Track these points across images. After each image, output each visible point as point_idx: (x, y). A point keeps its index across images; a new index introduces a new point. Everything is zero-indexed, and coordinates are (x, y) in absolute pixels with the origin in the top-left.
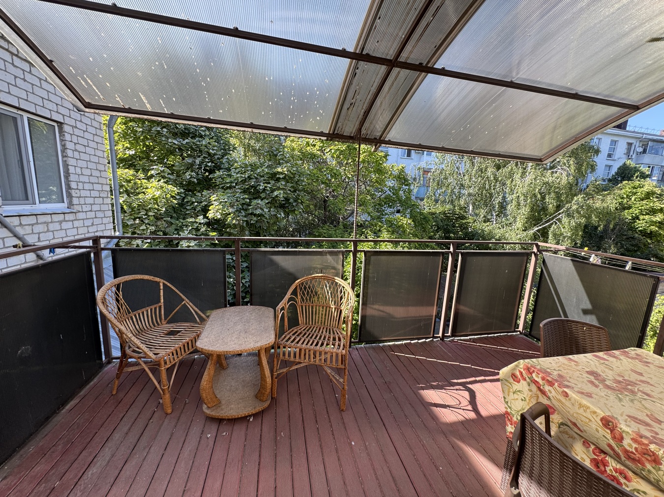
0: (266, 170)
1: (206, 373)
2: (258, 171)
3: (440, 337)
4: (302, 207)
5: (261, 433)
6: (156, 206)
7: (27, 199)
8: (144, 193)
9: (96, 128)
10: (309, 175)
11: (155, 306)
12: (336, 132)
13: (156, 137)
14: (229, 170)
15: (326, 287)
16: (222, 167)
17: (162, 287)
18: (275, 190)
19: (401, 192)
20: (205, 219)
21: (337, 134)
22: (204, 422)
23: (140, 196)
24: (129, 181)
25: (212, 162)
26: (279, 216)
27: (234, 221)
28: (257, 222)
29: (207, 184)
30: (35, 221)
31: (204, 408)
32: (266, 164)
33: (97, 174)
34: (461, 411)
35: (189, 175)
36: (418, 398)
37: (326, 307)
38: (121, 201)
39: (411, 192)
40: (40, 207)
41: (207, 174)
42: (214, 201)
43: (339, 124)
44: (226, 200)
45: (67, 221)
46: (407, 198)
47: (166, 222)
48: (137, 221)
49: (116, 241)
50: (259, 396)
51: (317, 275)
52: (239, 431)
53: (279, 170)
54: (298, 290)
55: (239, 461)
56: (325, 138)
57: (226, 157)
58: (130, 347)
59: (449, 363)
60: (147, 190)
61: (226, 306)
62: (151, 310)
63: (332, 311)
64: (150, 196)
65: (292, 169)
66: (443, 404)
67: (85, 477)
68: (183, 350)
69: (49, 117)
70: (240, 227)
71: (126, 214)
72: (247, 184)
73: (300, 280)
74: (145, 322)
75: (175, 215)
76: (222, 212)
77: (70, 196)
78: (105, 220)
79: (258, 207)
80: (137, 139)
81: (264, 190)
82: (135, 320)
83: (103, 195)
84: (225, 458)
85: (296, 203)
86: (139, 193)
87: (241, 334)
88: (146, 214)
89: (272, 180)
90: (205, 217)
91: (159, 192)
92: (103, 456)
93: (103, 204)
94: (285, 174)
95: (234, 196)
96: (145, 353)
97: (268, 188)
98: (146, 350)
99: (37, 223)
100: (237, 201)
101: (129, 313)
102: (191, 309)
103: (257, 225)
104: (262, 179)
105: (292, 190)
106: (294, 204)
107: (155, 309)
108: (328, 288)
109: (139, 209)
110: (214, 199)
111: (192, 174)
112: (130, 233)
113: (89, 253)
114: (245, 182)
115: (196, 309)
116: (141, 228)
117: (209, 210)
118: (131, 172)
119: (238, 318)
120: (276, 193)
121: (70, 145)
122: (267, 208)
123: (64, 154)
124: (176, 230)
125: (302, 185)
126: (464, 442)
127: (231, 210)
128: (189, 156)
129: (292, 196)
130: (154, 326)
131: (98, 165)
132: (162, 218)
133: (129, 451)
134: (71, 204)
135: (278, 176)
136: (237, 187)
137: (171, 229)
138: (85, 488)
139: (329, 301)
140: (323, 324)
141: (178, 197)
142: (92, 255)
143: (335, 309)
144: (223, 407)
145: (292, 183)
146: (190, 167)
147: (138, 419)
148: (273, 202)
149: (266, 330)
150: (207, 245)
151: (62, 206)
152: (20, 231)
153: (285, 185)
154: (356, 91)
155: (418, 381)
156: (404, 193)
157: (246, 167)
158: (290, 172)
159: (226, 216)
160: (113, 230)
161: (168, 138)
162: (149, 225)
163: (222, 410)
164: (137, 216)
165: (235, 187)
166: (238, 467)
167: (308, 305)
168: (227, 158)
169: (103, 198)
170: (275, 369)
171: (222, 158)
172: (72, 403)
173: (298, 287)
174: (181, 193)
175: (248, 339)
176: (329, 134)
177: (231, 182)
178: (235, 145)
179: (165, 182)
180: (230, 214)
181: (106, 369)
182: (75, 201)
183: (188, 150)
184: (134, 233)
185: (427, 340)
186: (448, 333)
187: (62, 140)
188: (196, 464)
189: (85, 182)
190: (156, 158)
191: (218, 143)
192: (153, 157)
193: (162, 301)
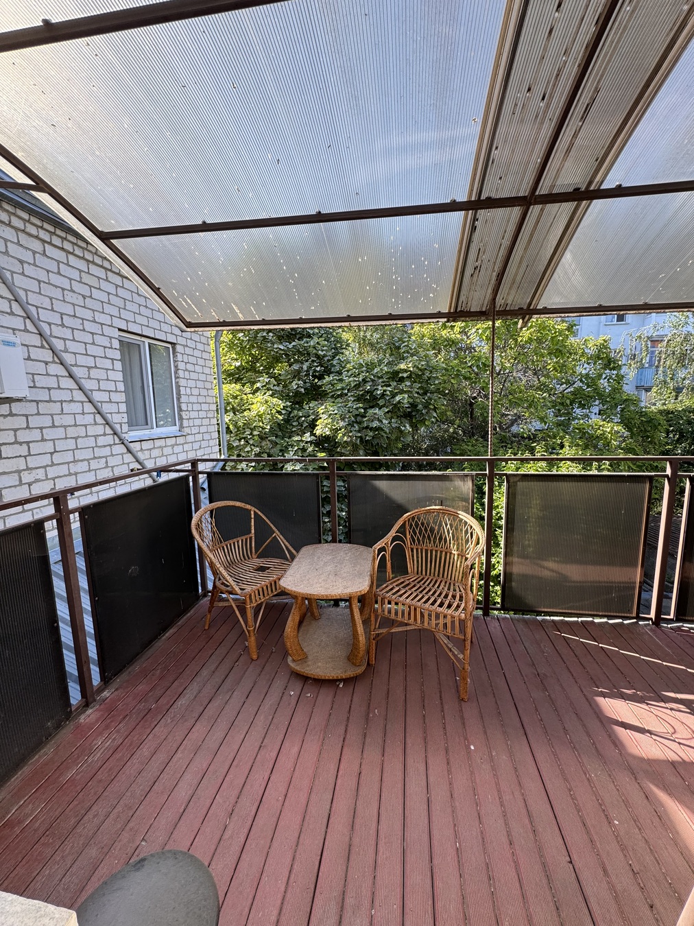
0: (385, 368)
1: (290, 619)
2: (375, 371)
3: (651, 619)
4: (435, 415)
5: (351, 704)
6: (261, 424)
7: (147, 424)
8: (249, 409)
9: (204, 344)
10: (446, 369)
11: (246, 536)
12: (459, 309)
13: (261, 344)
14: (340, 373)
15: (446, 525)
16: (332, 370)
17: (253, 516)
18: (396, 394)
19: (602, 381)
20: (312, 437)
21: (461, 311)
22: (289, 676)
23: (246, 413)
24: (235, 397)
25: (322, 366)
26: (403, 428)
27: (345, 438)
28: (373, 437)
29: (316, 394)
30: (152, 446)
31: (289, 660)
32: (386, 361)
33: (204, 392)
34: (674, 746)
35: (296, 384)
36: (593, 709)
37: (446, 553)
38: (227, 420)
39: (622, 380)
40: (157, 432)
41: (316, 380)
42: (323, 413)
43: (462, 298)
44: (336, 412)
45: (178, 445)
46: (614, 390)
47: (271, 441)
48: (242, 442)
49: (221, 464)
50: (351, 658)
51: (434, 507)
52: (325, 696)
53: (402, 366)
54: (408, 527)
55: (321, 730)
56: (446, 320)
57: (337, 358)
58: (220, 579)
59: (664, 663)
60: (252, 406)
61: (320, 542)
62: (242, 541)
63: (454, 559)
64: (254, 413)
65: (419, 364)
66: (637, 727)
67: (175, 706)
68: (269, 589)
69: (165, 340)
70: (353, 445)
71: (232, 435)
72: (361, 389)
73: (409, 513)
74: (236, 554)
75: (280, 433)
76: (331, 428)
77: (181, 418)
78: (212, 443)
79: (375, 417)
80: (243, 349)
81: (383, 395)
82: (226, 550)
83: (210, 415)
84: (307, 722)
85: (426, 410)
86: (245, 410)
87: (330, 576)
88: (251, 434)
89: (393, 381)
90: (313, 434)
91: (264, 408)
92: (192, 690)
93: (210, 425)
94: (410, 371)
95: (345, 406)
96: (232, 588)
97: (388, 393)
98: (233, 583)
99: (154, 448)
100: (349, 412)
101: (221, 542)
102: (282, 543)
103: (375, 442)
104: (380, 380)
105: (421, 392)
106: (423, 412)
107: (246, 540)
108: (448, 526)
109: (244, 429)
110: (322, 411)
111: (299, 382)
112: (236, 456)
113: (187, 477)
114: (359, 387)
115: (287, 543)
116: (246, 450)
117: (316, 425)
118: (238, 386)
119: (330, 557)
120: (398, 398)
121: (181, 366)
122: (386, 419)
123: (177, 375)
124: (281, 451)
125: (434, 384)
126: (670, 794)
127: (342, 424)
128: (296, 361)
129: (420, 400)
130: (245, 559)
131: (206, 383)
132: (267, 437)
133: (215, 691)
134: (181, 427)
135: (400, 375)
136: (349, 394)
137: (276, 450)
138: (174, 716)
139: (450, 543)
140: (441, 575)
141: (284, 412)
142: (191, 478)
143: (458, 555)
144: (310, 663)
145: (420, 382)
146: (296, 375)
147: (225, 659)
148: (395, 411)
149: (361, 574)
150: (314, 468)
151: (173, 430)
152: (141, 456)
153: (411, 387)
154: (479, 249)
155: (597, 683)
156: (609, 382)
157: (360, 368)
158: (418, 367)
159: (336, 432)
160: (218, 453)
161: (273, 344)
162: (254, 446)
163: (308, 666)
164: (242, 436)
165: (346, 395)
166: (320, 736)
167: (420, 547)
168: (339, 359)
169: (210, 418)
170: (373, 627)
171: (332, 360)
172: (171, 631)
173: (407, 523)
174: (287, 407)
175: (337, 583)
176: (449, 313)
177: (343, 389)
178: (348, 340)
179: (271, 396)
180: (340, 429)
181: (202, 602)
182: (185, 423)
183: (295, 355)
184: (239, 455)
185: (625, 622)
186: (669, 615)
187: (175, 361)
188: (275, 720)
189: (194, 403)
190: (262, 368)
191: (328, 341)
192: (259, 367)
193: (253, 531)
